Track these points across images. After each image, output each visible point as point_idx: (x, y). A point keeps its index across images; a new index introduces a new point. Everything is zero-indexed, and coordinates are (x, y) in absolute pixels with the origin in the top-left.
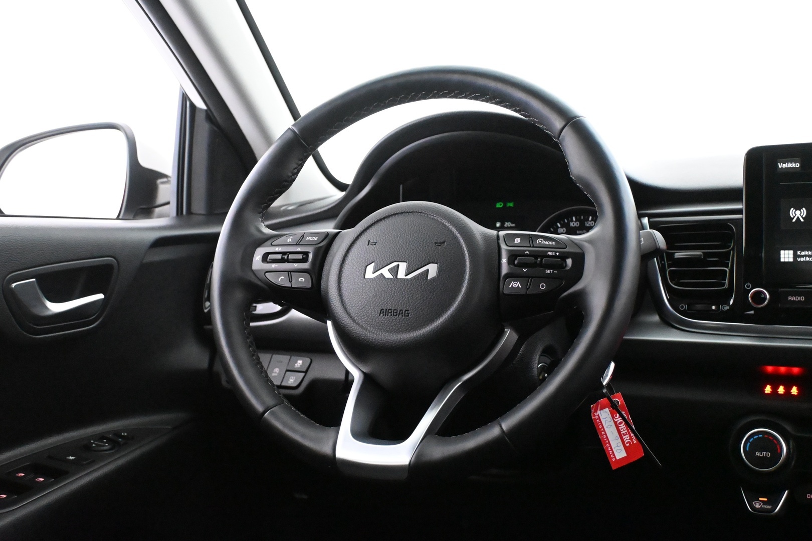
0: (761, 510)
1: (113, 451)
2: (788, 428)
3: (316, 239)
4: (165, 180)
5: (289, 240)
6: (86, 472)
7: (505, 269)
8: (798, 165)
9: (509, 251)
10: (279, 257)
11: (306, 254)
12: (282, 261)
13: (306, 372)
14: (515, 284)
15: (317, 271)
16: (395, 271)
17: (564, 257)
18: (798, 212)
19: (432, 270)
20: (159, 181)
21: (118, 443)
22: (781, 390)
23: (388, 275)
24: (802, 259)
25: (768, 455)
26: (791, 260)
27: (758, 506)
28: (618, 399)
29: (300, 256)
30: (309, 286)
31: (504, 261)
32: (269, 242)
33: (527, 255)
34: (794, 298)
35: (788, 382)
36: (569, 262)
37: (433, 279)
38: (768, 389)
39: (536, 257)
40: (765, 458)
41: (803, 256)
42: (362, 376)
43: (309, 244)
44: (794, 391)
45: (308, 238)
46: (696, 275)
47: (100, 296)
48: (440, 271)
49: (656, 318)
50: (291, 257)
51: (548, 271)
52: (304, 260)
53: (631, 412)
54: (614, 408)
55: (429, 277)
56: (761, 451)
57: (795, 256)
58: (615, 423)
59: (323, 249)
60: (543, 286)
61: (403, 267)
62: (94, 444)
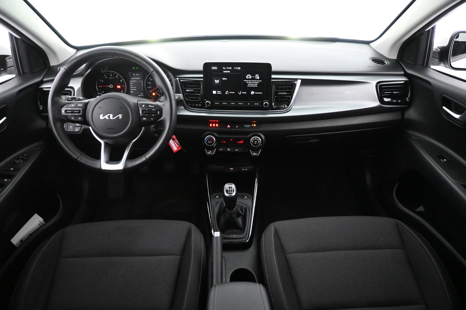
0: (210, 154)
1: (25, 163)
2: (216, 135)
3: (81, 105)
4: (8, 57)
5: (73, 106)
6: (19, 174)
7: (141, 114)
8: (217, 68)
9: (142, 109)
10: (71, 111)
11: (80, 110)
12: (72, 113)
13: (81, 127)
14: (144, 119)
15: (84, 115)
16: (109, 117)
17: (157, 111)
18: (217, 81)
19: (120, 116)
20: (6, 58)
21: (25, 159)
22: (214, 125)
23: (107, 118)
24: (218, 93)
25: (211, 142)
26: (216, 93)
27: (209, 153)
28: (174, 137)
29: (78, 111)
30: (83, 120)
31: (141, 112)
32: (66, 106)
33: (147, 111)
34: (216, 103)
35: (216, 123)
36: (159, 112)
37: (121, 119)
38: (211, 125)
39: (149, 111)
40: (210, 143)
41: (218, 92)
42: (104, 143)
43: (80, 107)
44: (217, 125)
45: (79, 105)
46: (192, 96)
47: (5, 118)
48: (123, 116)
49: (183, 107)
50: (75, 111)
51: (153, 115)
52: (79, 112)
53: (178, 140)
54: (173, 140)
55: (120, 118)
56: (209, 141)
57: (217, 92)
58: (174, 143)
59: (85, 108)
60: (152, 119)
61: (111, 116)
62: (18, 162)
